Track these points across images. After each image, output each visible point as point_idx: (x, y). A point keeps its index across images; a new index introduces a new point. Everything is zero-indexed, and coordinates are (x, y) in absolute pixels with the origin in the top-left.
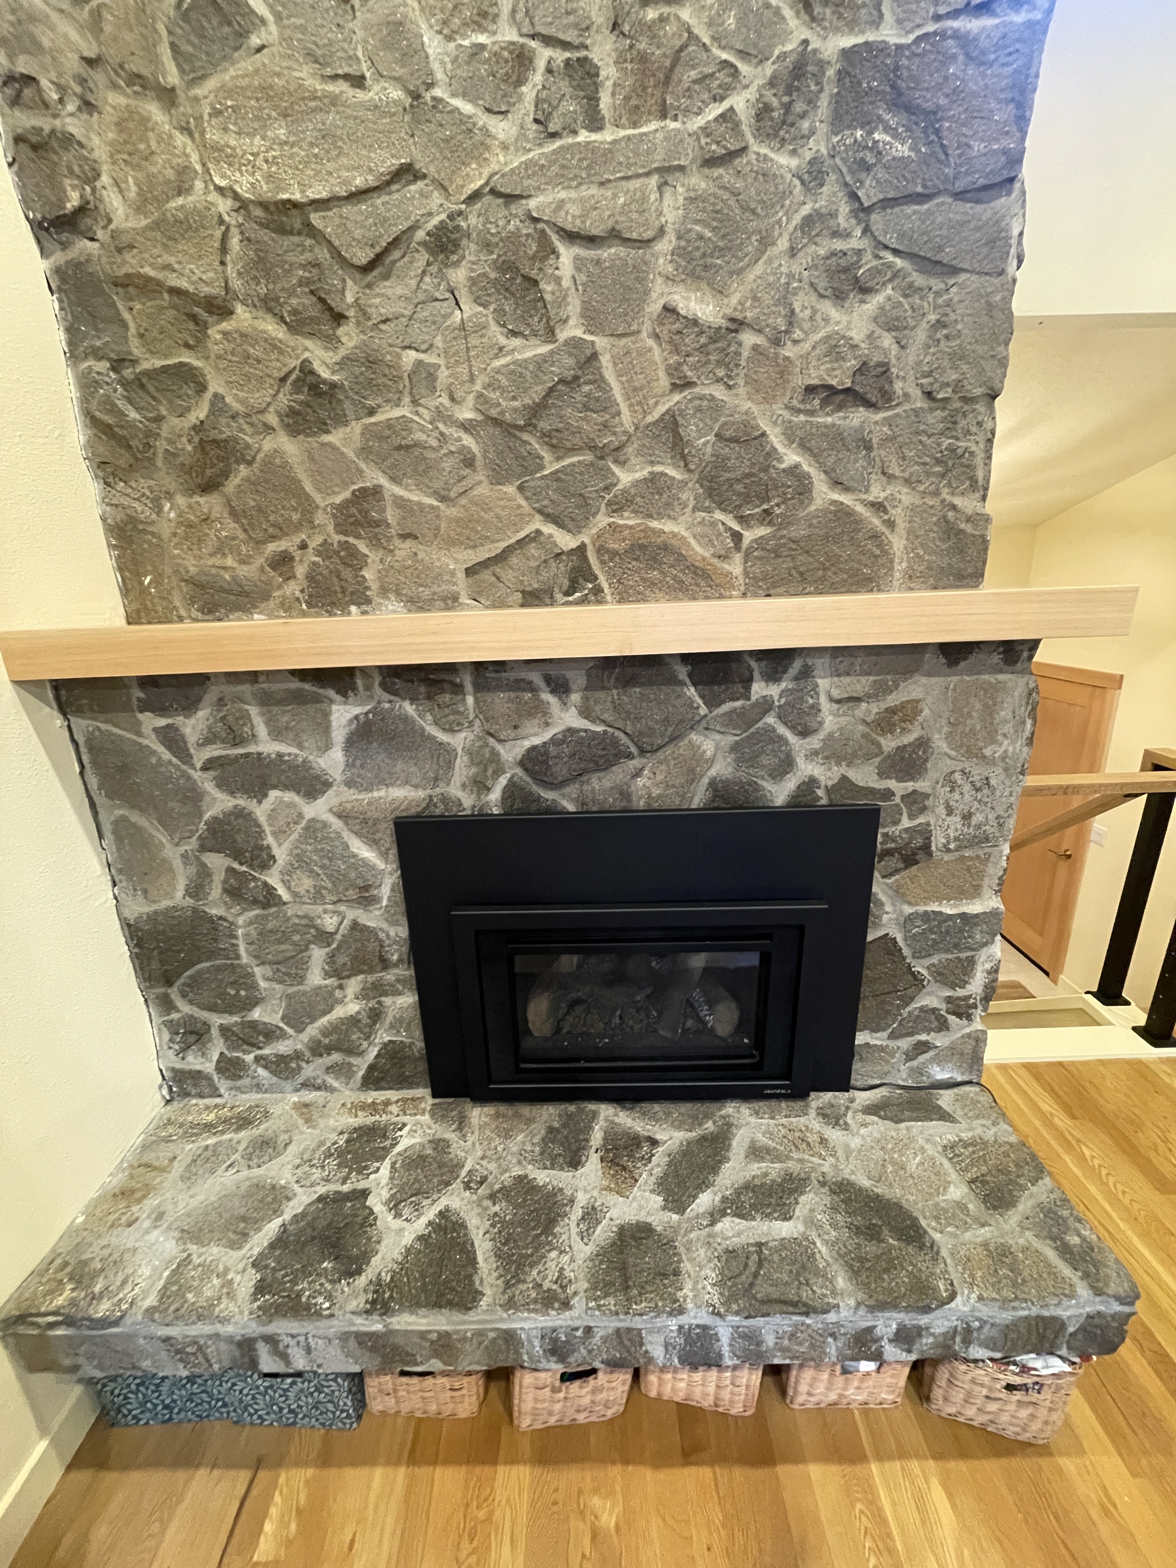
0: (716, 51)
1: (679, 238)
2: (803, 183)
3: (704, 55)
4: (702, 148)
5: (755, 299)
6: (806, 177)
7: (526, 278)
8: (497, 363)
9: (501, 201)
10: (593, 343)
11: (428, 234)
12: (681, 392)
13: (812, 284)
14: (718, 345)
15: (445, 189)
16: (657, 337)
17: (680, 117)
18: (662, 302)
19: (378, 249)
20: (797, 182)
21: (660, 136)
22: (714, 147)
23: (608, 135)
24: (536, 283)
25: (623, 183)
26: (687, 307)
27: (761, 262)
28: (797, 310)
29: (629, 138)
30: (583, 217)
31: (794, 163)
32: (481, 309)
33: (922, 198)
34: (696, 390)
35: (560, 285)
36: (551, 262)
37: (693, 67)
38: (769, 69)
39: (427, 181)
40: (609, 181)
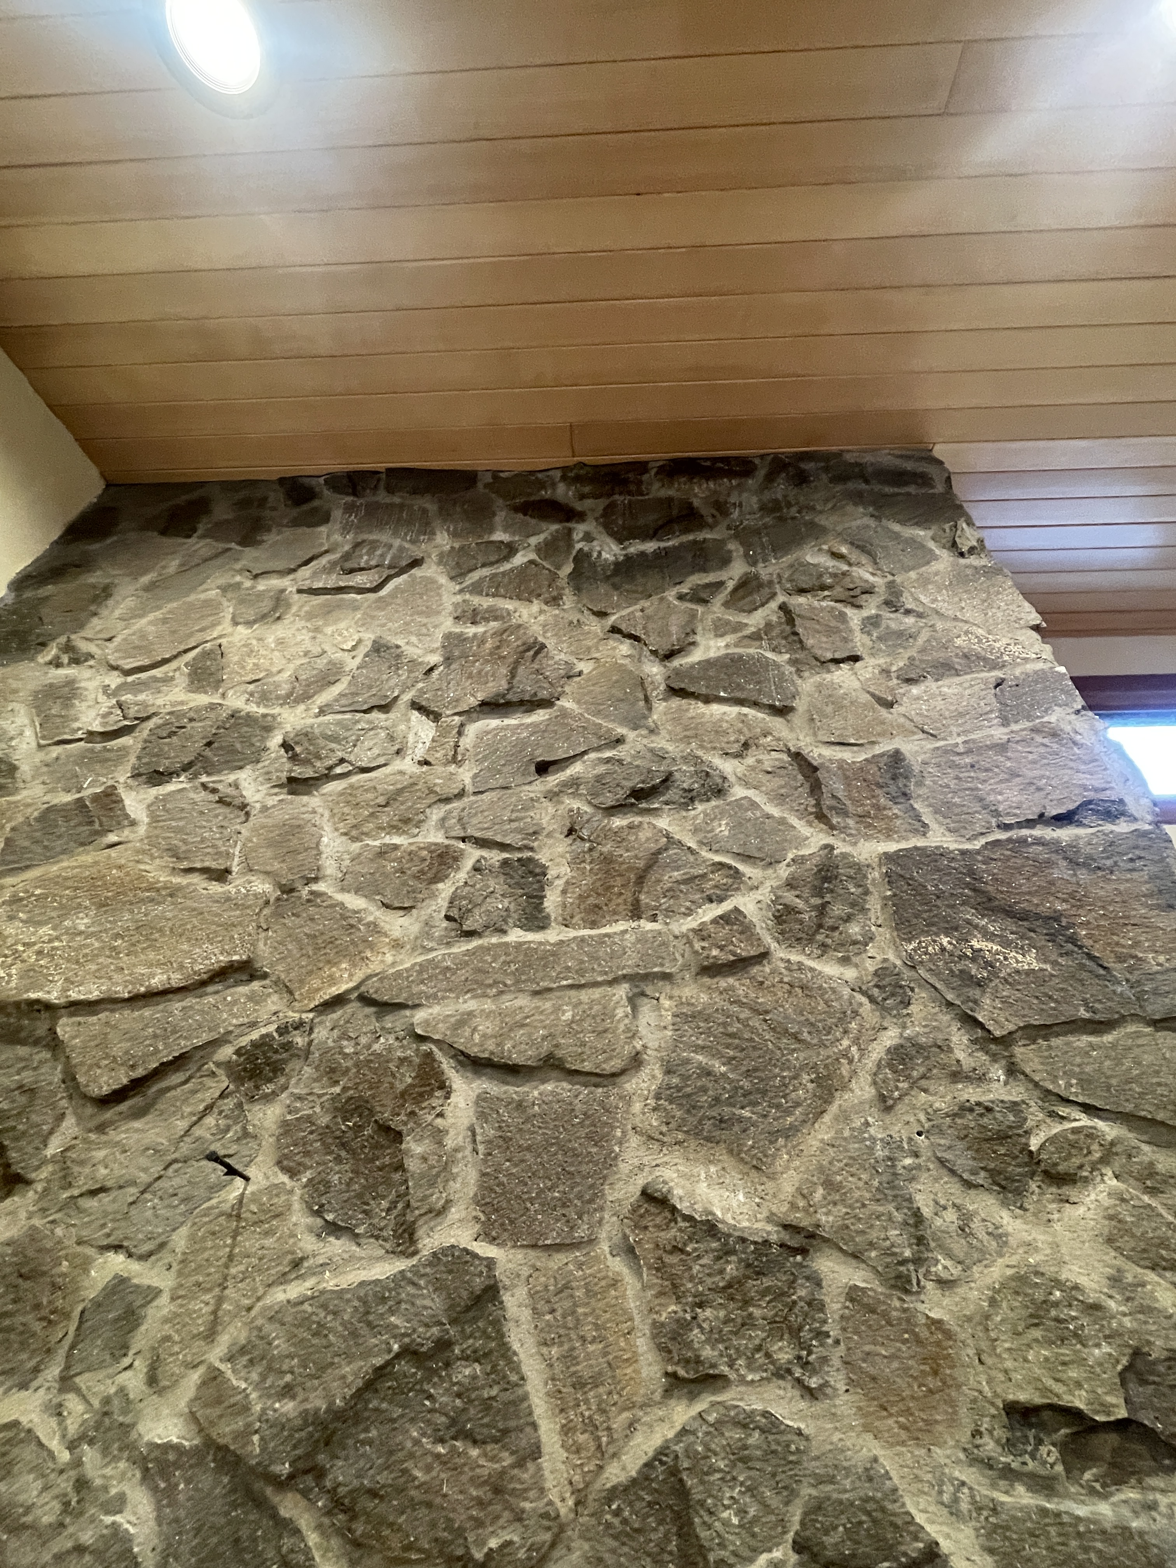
0: (705, 854)
1: (668, 1072)
2: (872, 1000)
3: (692, 858)
4: (696, 953)
5: (829, 1185)
6: (876, 992)
7: (385, 1129)
8: (280, 1295)
9: (372, 1010)
10: (490, 1263)
11: (238, 1052)
12: (692, 1397)
13: (942, 1162)
14: (767, 1282)
15: (290, 992)
16: (630, 1251)
17: (660, 918)
18: (640, 1181)
19: (140, 1072)
20: (860, 998)
21: (630, 938)
22: (715, 952)
23: (553, 935)
24: (398, 1137)
25: (573, 993)
26: (691, 1194)
27: (827, 1118)
28: (926, 1212)
29: (583, 939)
30: (500, 1037)
31: (850, 974)
32: (284, 1178)
33: (1098, 1026)
34: (726, 1397)
35: (440, 1143)
36: (435, 1102)
37: (678, 869)
38: (783, 872)
39: (267, 982)
40: (549, 990)
